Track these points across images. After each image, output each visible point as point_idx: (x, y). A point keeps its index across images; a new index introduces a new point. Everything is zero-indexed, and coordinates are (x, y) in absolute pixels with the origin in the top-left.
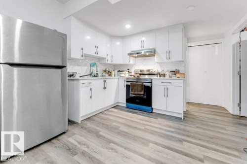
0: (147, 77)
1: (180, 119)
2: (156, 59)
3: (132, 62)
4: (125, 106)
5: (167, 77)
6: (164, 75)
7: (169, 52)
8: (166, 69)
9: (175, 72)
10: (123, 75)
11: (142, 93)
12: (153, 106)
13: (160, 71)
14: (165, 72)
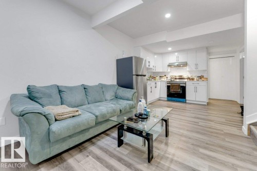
0: (178, 80)
1: (205, 105)
2: (187, 68)
3: (169, 71)
4: (166, 99)
5: (195, 80)
6: (193, 79)
7: (197, 65)
8: (195, 75)
9: (201, 77)
10: (163, 79)
11: (180, 90)
12: (187, 99)
13: (190, 76)
14: (193, 77)
